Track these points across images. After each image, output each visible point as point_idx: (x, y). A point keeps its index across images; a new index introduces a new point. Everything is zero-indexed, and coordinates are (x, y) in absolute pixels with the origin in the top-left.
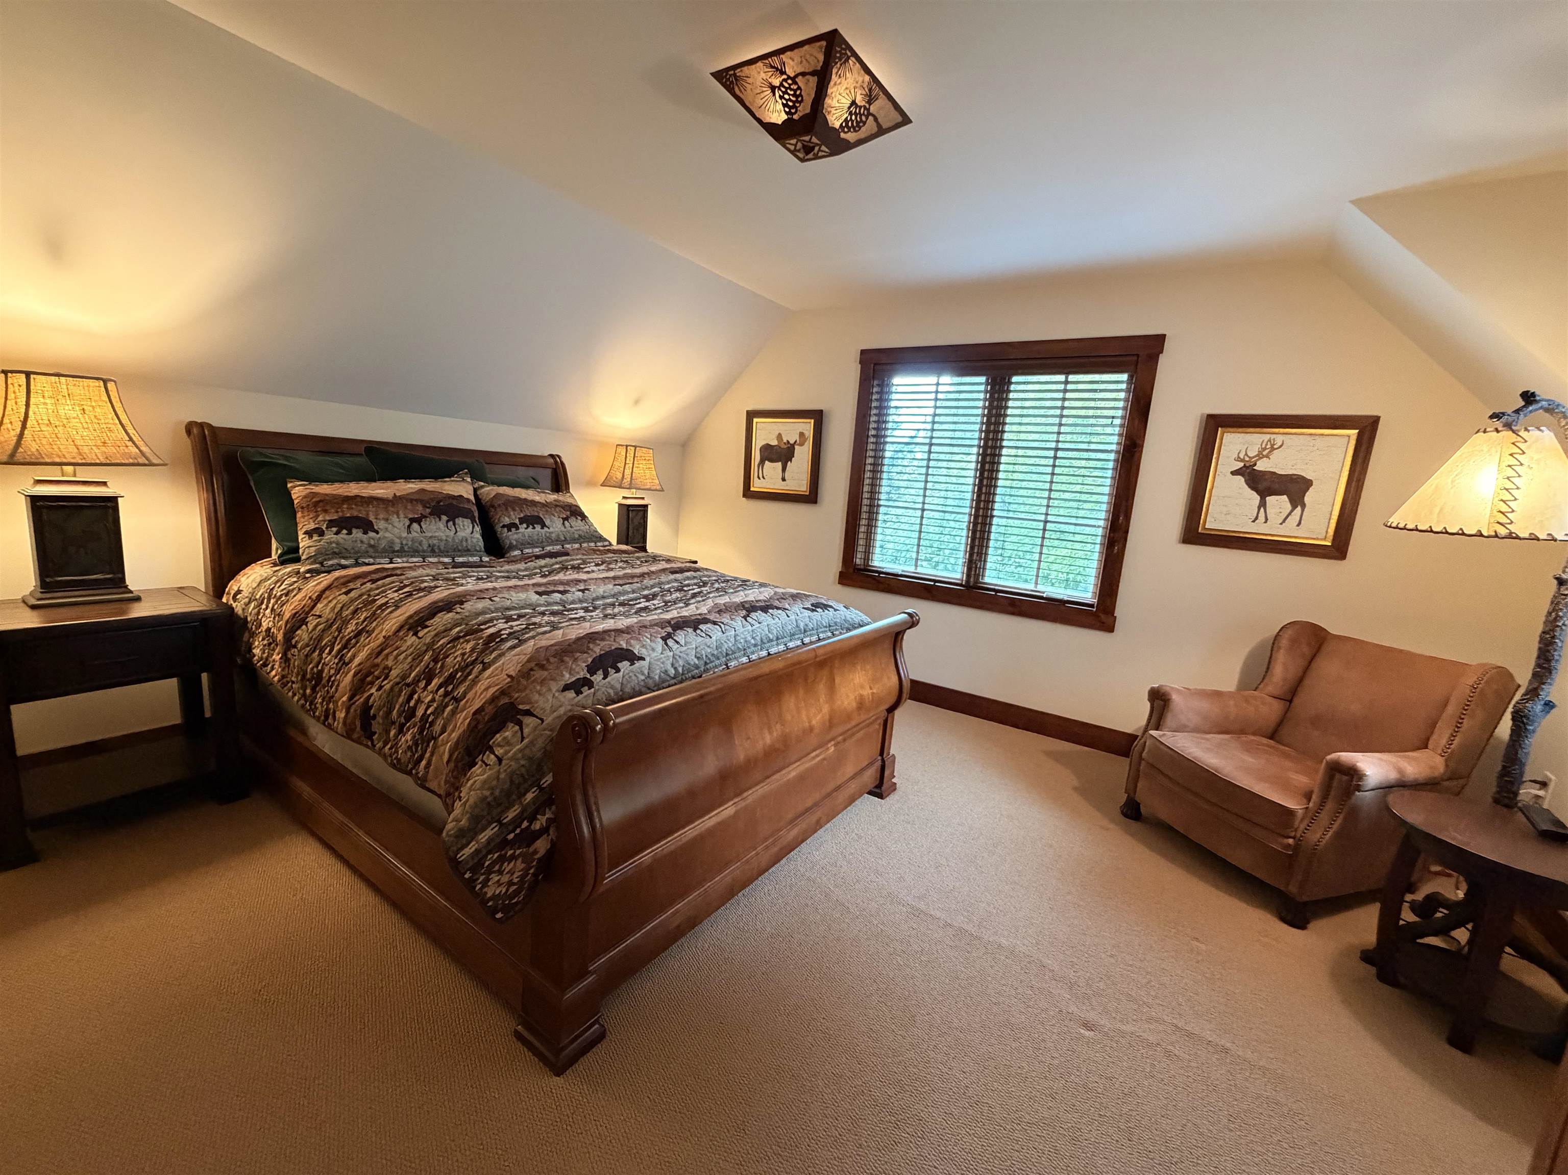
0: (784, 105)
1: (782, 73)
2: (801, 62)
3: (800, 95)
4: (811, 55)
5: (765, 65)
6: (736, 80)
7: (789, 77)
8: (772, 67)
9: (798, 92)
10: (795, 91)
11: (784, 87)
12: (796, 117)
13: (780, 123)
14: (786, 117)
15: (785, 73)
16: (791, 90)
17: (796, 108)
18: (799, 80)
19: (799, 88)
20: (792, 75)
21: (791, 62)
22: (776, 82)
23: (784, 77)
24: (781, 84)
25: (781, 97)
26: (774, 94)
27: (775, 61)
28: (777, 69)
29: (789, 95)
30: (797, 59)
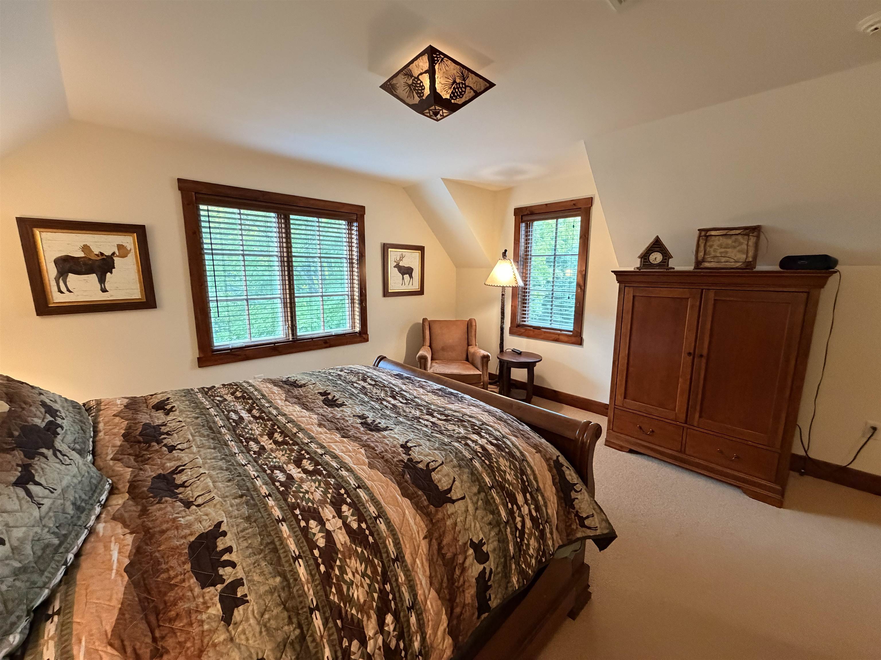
0: (452, 92)
1: (464, 80)
2: (474, 83)
3: (463, 95)
4: (480, 84)
5: (460, 69)
6: (441, 61)
7: (465, 84)
8: (462, 73)
9: (463, 93)
10: (463, 91)
11: (459, 85)
12: (453, 101)
13: (444, 98)
14: (449, 98)
15: (465, 81)
16: (461, 89)
17: (457, 98)
18: (468, 88)
19: (465, 92)
20: (467, 84)
21: (471, 79)
22: (458, 81)
23: (464, 82)
24: (459, 84)
25: (454, 88)
26: (452, 85)
27: (466, 72)
28: (463, 76)
29: (459, 90)
30: (474, 80)
